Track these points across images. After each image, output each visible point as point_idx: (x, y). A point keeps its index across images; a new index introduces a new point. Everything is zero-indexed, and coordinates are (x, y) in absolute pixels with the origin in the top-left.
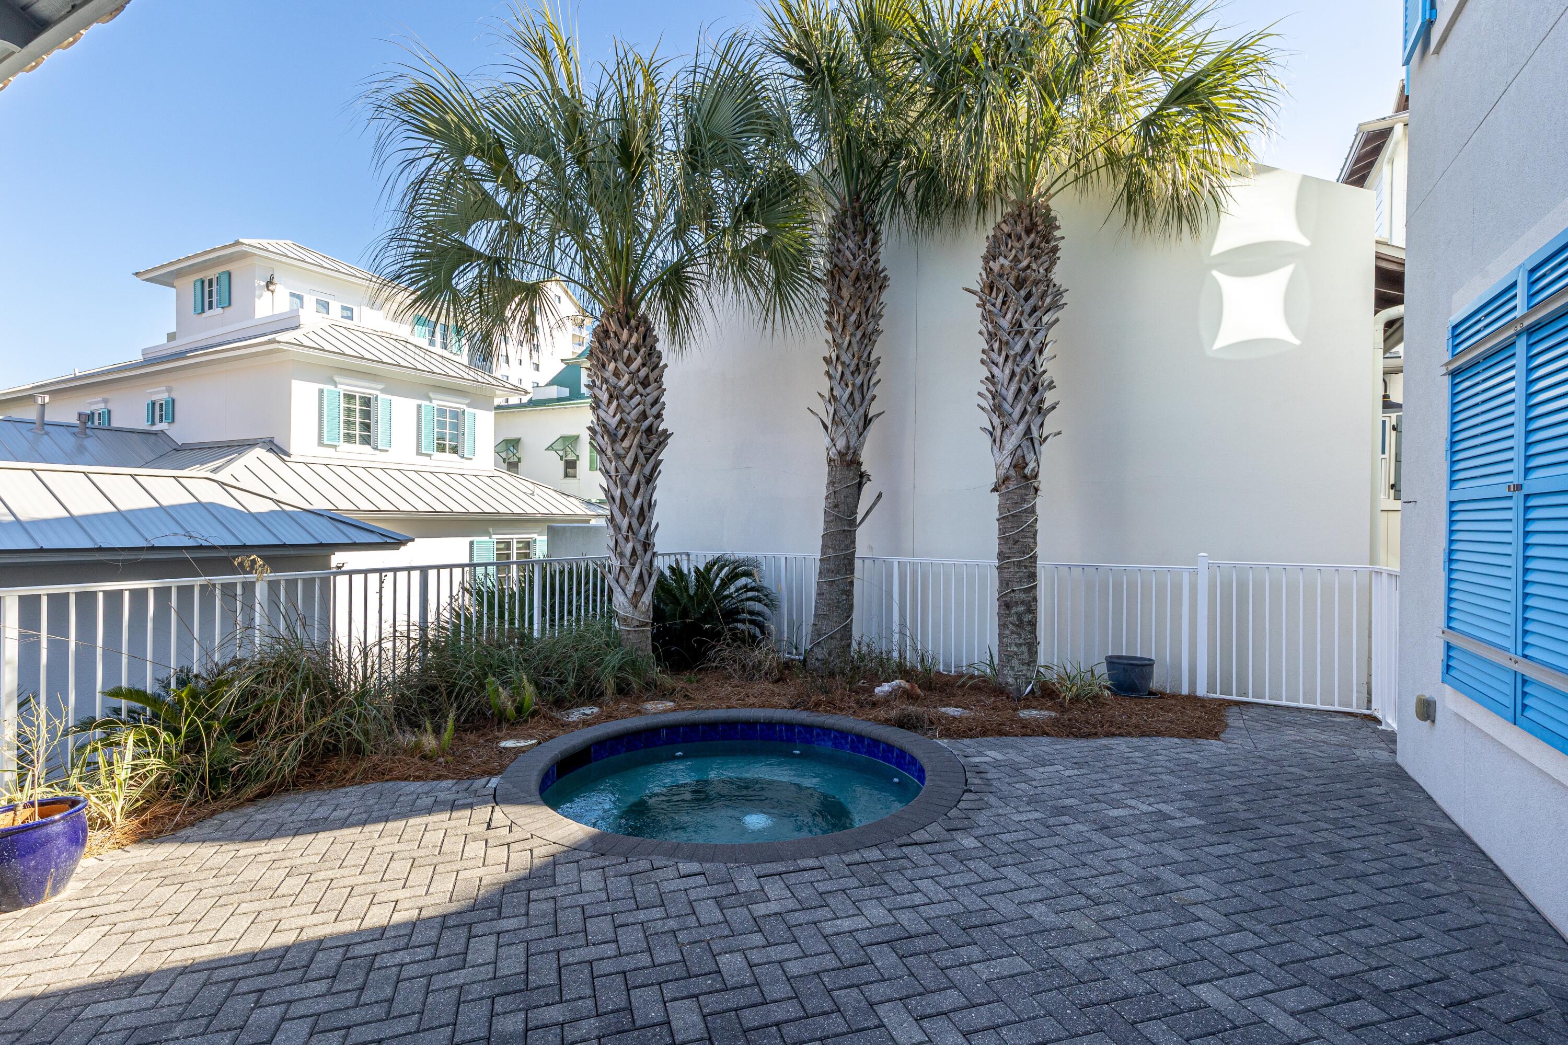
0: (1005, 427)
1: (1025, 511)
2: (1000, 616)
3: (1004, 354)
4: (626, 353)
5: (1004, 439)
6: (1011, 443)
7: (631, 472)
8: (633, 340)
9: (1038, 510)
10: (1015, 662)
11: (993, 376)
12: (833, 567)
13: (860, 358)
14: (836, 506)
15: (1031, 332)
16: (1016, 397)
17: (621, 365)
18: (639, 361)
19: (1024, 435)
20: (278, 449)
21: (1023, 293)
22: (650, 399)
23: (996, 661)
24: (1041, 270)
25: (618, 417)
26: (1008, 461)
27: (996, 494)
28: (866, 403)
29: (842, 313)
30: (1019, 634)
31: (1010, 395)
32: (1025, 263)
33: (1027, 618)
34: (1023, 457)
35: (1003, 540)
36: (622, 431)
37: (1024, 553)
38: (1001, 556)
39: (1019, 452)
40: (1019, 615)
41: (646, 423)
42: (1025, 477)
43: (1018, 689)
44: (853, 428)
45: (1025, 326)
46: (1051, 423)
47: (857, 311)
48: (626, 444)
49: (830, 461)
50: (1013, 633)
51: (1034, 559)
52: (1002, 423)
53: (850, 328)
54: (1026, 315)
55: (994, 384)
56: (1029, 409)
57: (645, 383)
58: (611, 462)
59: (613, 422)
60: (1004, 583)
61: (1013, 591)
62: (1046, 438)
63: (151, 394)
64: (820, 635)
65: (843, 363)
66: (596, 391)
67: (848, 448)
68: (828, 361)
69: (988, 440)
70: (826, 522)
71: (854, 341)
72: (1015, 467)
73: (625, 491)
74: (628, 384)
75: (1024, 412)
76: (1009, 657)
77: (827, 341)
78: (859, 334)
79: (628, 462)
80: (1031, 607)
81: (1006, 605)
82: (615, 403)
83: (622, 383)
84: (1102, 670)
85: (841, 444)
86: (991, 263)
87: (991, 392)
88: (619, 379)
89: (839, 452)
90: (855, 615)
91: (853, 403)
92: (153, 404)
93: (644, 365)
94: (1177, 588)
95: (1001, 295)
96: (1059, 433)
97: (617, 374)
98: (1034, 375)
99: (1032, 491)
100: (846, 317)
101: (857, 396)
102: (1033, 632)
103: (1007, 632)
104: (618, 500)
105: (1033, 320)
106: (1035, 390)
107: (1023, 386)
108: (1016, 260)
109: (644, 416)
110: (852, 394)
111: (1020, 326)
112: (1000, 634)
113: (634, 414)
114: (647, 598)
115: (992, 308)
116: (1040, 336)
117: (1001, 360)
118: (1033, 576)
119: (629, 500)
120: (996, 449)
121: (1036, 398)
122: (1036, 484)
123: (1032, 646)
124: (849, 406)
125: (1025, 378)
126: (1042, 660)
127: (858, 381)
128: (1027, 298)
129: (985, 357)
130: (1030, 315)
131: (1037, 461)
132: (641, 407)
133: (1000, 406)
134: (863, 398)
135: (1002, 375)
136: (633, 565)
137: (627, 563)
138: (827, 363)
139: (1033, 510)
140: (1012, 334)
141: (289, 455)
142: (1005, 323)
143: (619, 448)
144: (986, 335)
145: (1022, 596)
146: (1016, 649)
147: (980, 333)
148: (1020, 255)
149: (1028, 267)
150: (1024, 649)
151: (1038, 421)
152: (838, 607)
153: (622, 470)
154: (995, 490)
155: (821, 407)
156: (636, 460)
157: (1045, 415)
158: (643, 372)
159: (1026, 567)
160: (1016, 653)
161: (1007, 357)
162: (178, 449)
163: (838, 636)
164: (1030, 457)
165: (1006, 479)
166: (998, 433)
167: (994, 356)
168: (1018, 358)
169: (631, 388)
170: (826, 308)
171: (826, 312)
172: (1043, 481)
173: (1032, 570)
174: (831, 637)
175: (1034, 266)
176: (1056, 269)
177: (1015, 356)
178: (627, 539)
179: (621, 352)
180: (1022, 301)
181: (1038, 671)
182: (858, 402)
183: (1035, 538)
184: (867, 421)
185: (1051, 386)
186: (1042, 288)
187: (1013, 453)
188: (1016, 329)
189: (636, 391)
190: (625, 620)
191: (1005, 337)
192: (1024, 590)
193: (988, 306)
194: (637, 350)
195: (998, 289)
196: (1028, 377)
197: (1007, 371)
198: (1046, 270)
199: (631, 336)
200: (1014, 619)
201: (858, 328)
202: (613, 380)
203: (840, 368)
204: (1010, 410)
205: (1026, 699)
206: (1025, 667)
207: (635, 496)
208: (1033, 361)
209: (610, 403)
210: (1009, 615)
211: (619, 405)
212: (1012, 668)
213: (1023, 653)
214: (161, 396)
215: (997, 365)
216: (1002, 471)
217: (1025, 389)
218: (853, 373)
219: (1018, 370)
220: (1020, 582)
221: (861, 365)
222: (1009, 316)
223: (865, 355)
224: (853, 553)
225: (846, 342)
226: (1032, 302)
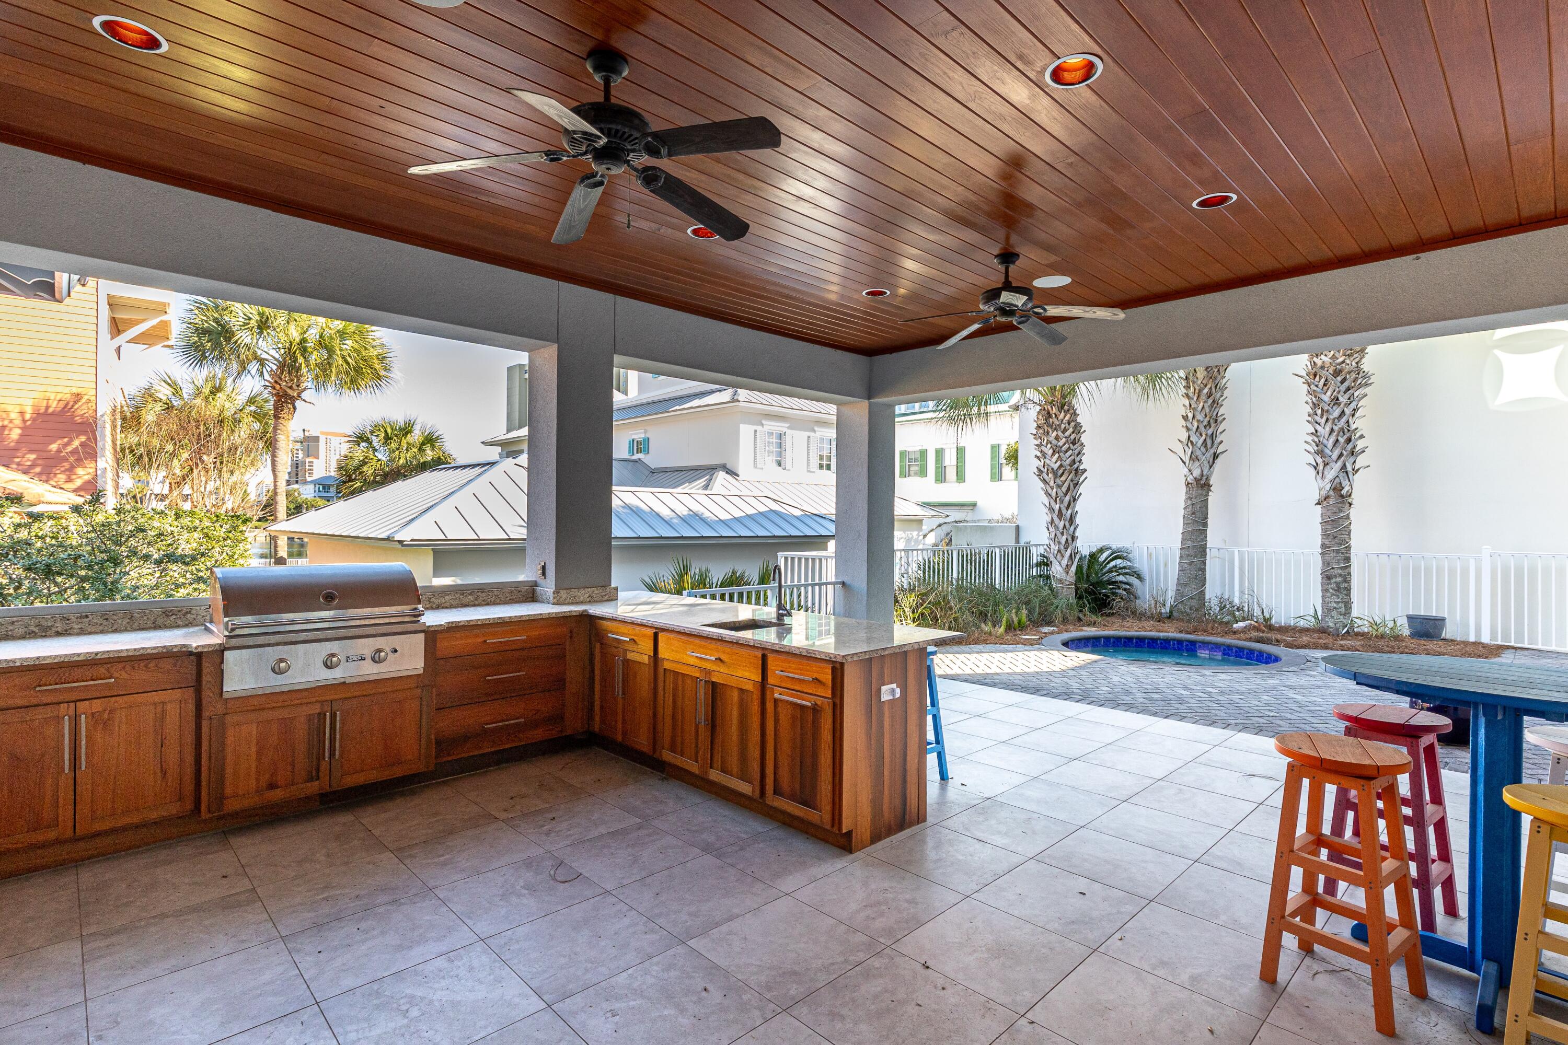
0: (1326, 464)
1: (1342, 518)
2: (1322, 584)
3: (1325, 418)
4: (1063, 426)
5: (1326, 472)
6: (1331, 474)
7: (1066, 495)
8: (1067, 418)
9: (1352, 517)
10: (1334, 613)
11: (1316, 431)
12: (1191, 552)
13: (1210, 417)
14: (1194, 513)
15: (1346, 404)
16: (1334, 445)
17: (1060, 433)
18: (1071, 430)
19: (1341, 470)
20: (733, 473)
21: (1339, 379)
22: (1076, 452)
23: (1320, 613)
24: (1354, 363)
25: (1059, 463)
26: (1329, 486)
27: (1319, 507)
28: (1215, 446)
29: (1197, 388)
30: (1338, 596)
31: (1330, 444)
32: (1341, 360)
33: (1344, 585)
34: (1340, 483)
35: (1325, 535)
36: (1061, 471)
37: (1341, 544)
38: (1323, 546)
39: (1337, 480)
40: (1337, 584)
41: (1075, 466)
42: (1342, 496)
43: (1337, 629)
44: (1206, 463)
45: (1341, 399)
46: (1361, 461)
47: (1209, 386)
48: (1063, 478)
49: (1188, 484)
50: (1332, 595)
51: (1348, 548)
52: (1324, 462)
53: (1203, 397)
54: (1342, 393)
55: (1317, 437)
56: (1344, 452)
57: (1074, 443)
58: (1052, 489)
59: (1056, 466)
60: (1326, 563)
61: (1333, 568)
62: (1358, 470)
63: (632, 434)
64: (1182, 597)
65: (1198, 421)
66: (1043, 448)
67: (1202, 475)
68: (1185, 418)
69: (1313, 472)
70: (1184, 524)
71: (1206, 406)
72: (1334, 490)
73: (1062, 506)
74: (1065, 444)
75: (1341, 455)
76: (1330, 610)
77: (1184, 405)
78: (1210, 401)
79: (1064, 489)
80: (1347, 578)
81: (1327, 578)
82: (1057, 455)
83: (1060, 444)
84: (1403, 622)
85: (1197, 473)
86: (1315, 359)
87: (1315, 442)
88: (1059, 441)
89: (1195, 478)
90: (1207, 585)
91: (1206, 446)
92: (633, 441)
93: (1073, 432)
94: (1465, 572)
95: (1323, 381)
96: (1368, 466)
97: (1057, 438)
98: (1349, 431)
99: (1347, 505)
100: (1200, 391)
101: (1209, 442)
102: (1349, 595)
103: (1328, 594)
104: (1057, 511)
105: (1347, 396)
106: (1349, 440)
107: (1340, 438)
108: (1334, 357)
109: (1074, 462)
110: (1205, 440)
111: (1338, 399)
112: (1323, 596)
113: (1068, 461)
114: (1073, 569)
115: (1315, 388)
116: (1353, 406)
117: (1323, 421)
118: (1348, 559)
119: (1064, 511)
120: (1319, 478)
121: (1350, 446)
122: (1350, 501)
123: (1348, 604)
124: (1203, 449)
125: (1341, 433)
126: (1355, 612)
127: (1210, 432)
128: (1342, 382)
129: (1310, 419)
130: (1345, 393)
131: (1351, 485)
132: (1072, 457)
133: (1322, 451)
134: (1213, 442)
135: (1324, 431)
136: (1066, 549)
137: (1062, 548)
138: (1185, 420)
139: (1348, 517)
140: (1331, 405)
141: (738, 476)
142: (1326, 398)
143: (1059, 481)
144: (1311, 404)
145: (1340, 571)
146: (1335, 605)
147: (1306, 403)
148: (1337, 355)
149: (1343, 362)
150: (1341, 605)
151: (1352, 459)
152: (1196, 579)
153: (1060, 494)
154: (1318, 504)
155: (1179, 449)
156: (1068, 489)
157: (1357, 456)
158: (1072, 437)
159: (1342, 553)
160: (1335, 608)
161: (1327, 420)
162: (653, 472)
163: (1197, 597)
164: (1345, 483)
165: (1327, 498)
166: (1321, 467)
167: (1318, 419)
168: (1336, 420)
169: (1066, 446)
170: (1184, 383)
171: (1184, 387)
172: (1355, 498)
173: (1347, 555)
174: (1192, 598)
175: (1348, 361)
176: (1363, 361)
177: (1334, 420)
178: (1062, 534)
179: (1060, 425)
180: (1339, 384)
181: (1352, 620)
182: (1209, 444)
183: (1349, 534)
184: (1215, 456)
185: (1362, 437)
186: (1354, 376)
187: (1333, 481)
188: (1334, 402)
189: (1069, 448)
190: (1060, 581)
191: (1326, 408)
192: (1341, 568)
193: (1313, 387)
194: (1069, 424)
195: (1320, 376)
196: (1344, 432)
197: (1328, 429)
198: (1357, 363)
199: (1065, 416)
200: (1334, 586)
201: (1209, 397)
202: (1054, 442)
203: (1196, 424)
204: (1330, 454)
205: (1343, 635)
206: (1342, 617)
207: (1067, 508)
208: (1348, 422)
209: (1053, 454)
210: (1330, 584)
211: (1059, 456)
212: (1332, 617)
213: (1340, 608)
214: (639, 436)
215: (1319, 424)
216: (1324, 493)
217: (1342, 440)
218: (1205, 427)
219: (1336, 428)
220: (1338, 562)
221: (1211, 421)
222: (1329, 393)
223: (1215, 414)
224: (1206, 544)
225: (1200, 407)
226: (1346, 384)
